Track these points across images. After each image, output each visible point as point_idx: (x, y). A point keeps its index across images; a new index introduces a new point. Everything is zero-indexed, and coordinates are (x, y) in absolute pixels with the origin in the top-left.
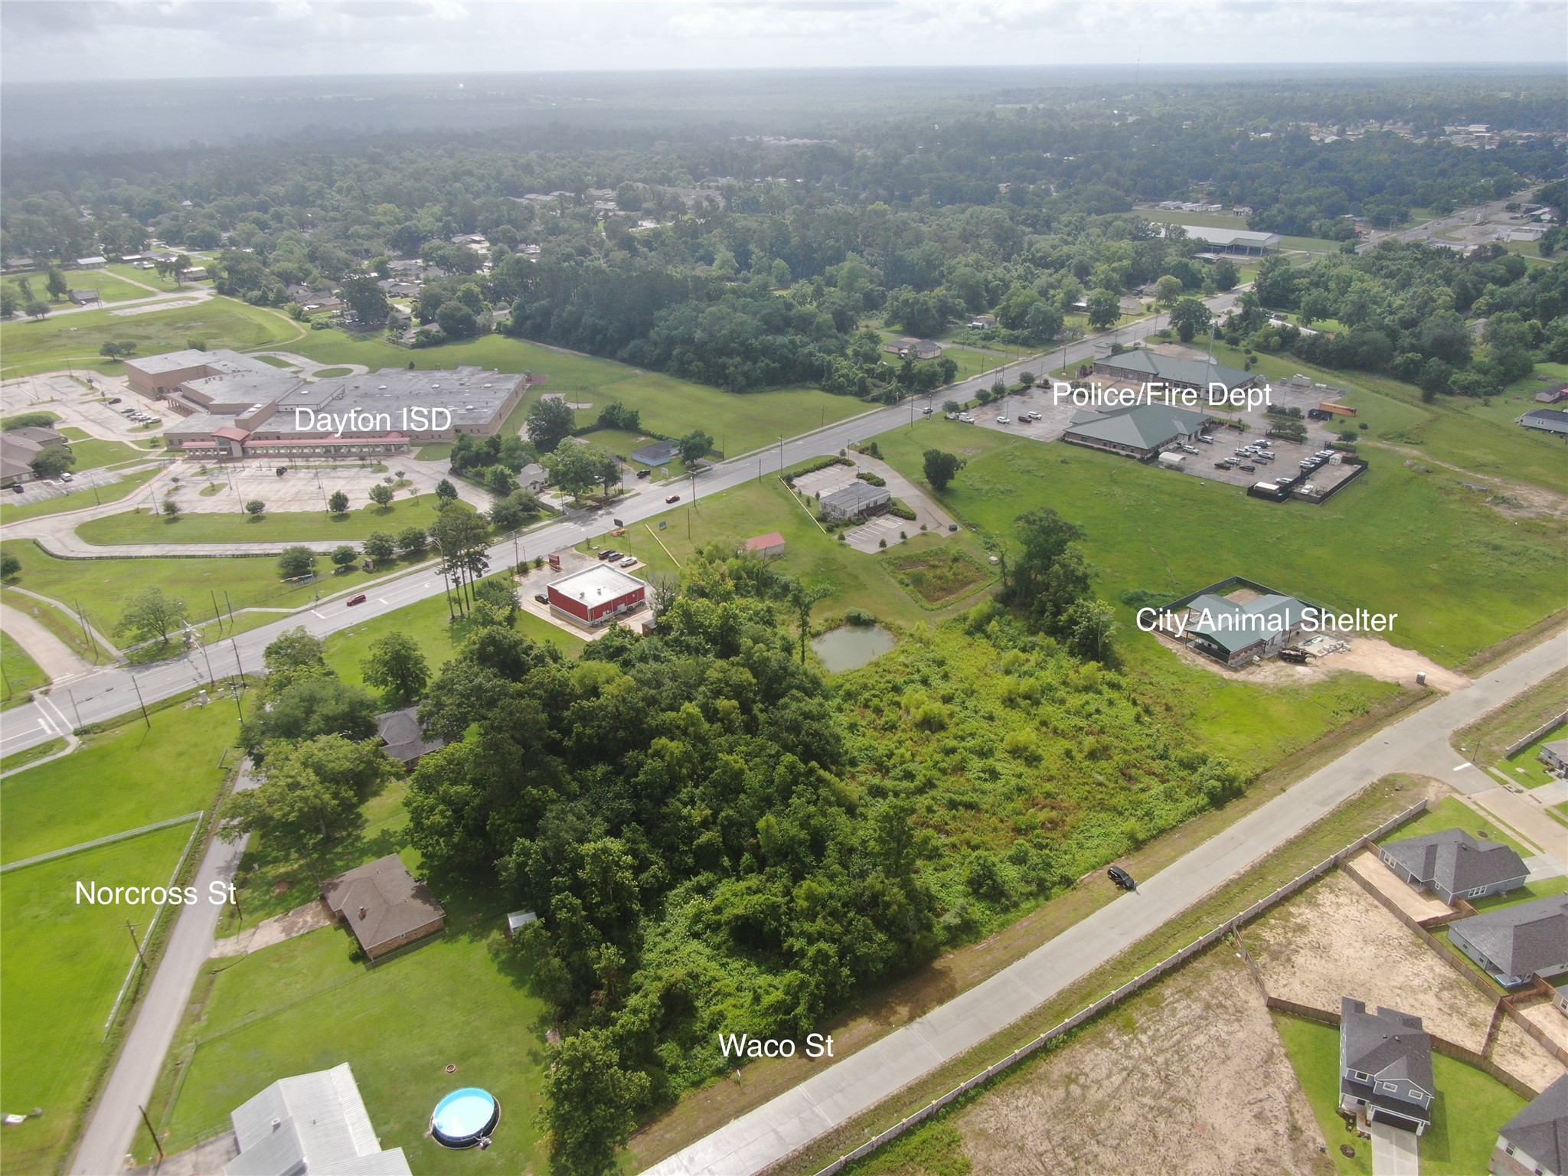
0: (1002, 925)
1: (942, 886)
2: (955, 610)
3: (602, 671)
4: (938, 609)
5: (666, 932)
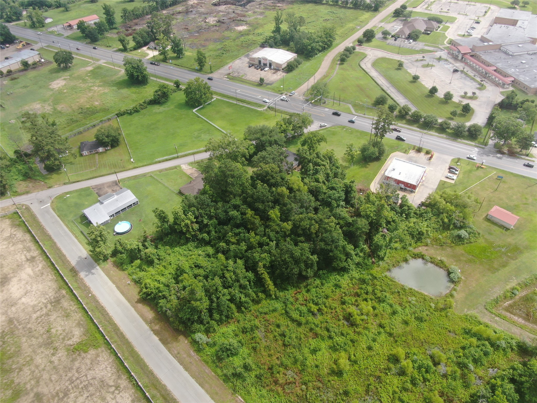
0: (205, 361)
1: (223, 334)
2: (496, 322)
3: (293, 184)
4: (490, 312)
5: (190, 250)
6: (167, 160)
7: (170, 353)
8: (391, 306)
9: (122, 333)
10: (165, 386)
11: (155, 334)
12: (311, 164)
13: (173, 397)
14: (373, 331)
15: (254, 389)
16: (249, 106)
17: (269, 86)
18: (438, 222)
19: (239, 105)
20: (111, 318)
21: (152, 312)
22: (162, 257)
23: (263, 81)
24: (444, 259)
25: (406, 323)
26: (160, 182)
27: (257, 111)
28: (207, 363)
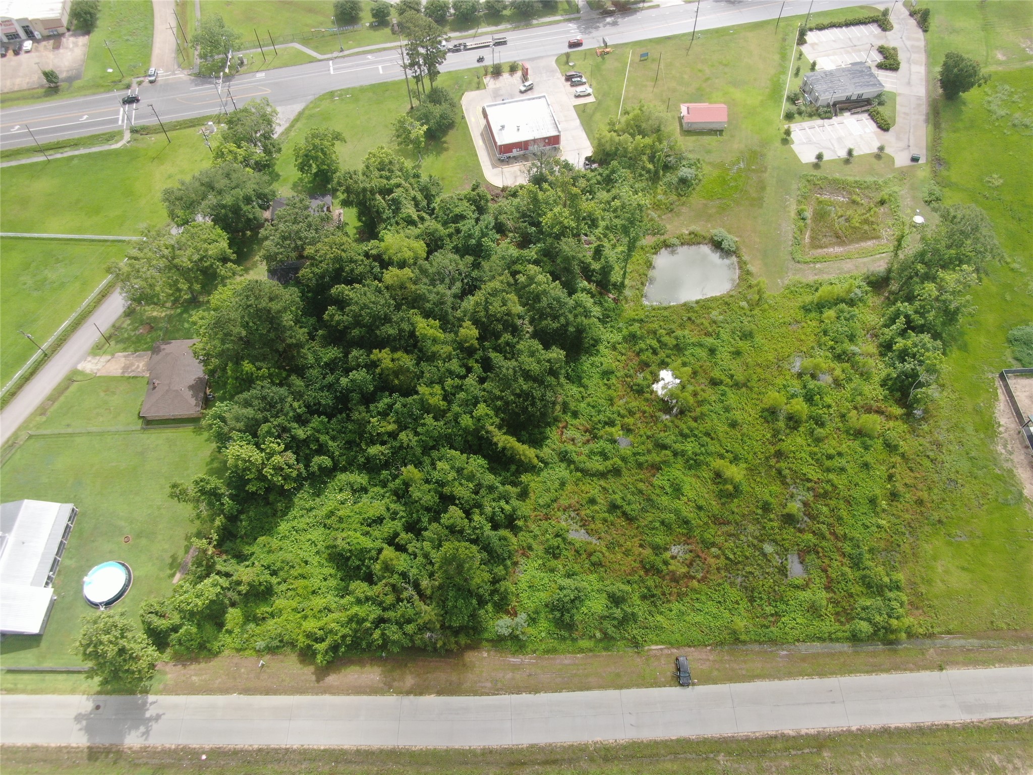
0: (548, 651)
1: (530, 587)
2: (821, 271)
3: (400, 251)
4: (805, 263)
5: (311, 509)
6: (27, 379)
7: (482, 694)
8: (701, 345)
9: (358, 752)
10: (532, 746)
11: (421, 694)
12: (378, 197)
13: (564, 747)
14: (713, 398)
15: (659, 618)
16: (82, 151)
17: (77, 83)
18: (641, 175)
19: (56, 160)
20: (305, 750)
21: (368, 668)
22: (278, 564)
23: (56, 77)
24: (693, 228)
25: (737, 353)
26: (72, 435)
27: (116, 153)
28: (554, 651)
